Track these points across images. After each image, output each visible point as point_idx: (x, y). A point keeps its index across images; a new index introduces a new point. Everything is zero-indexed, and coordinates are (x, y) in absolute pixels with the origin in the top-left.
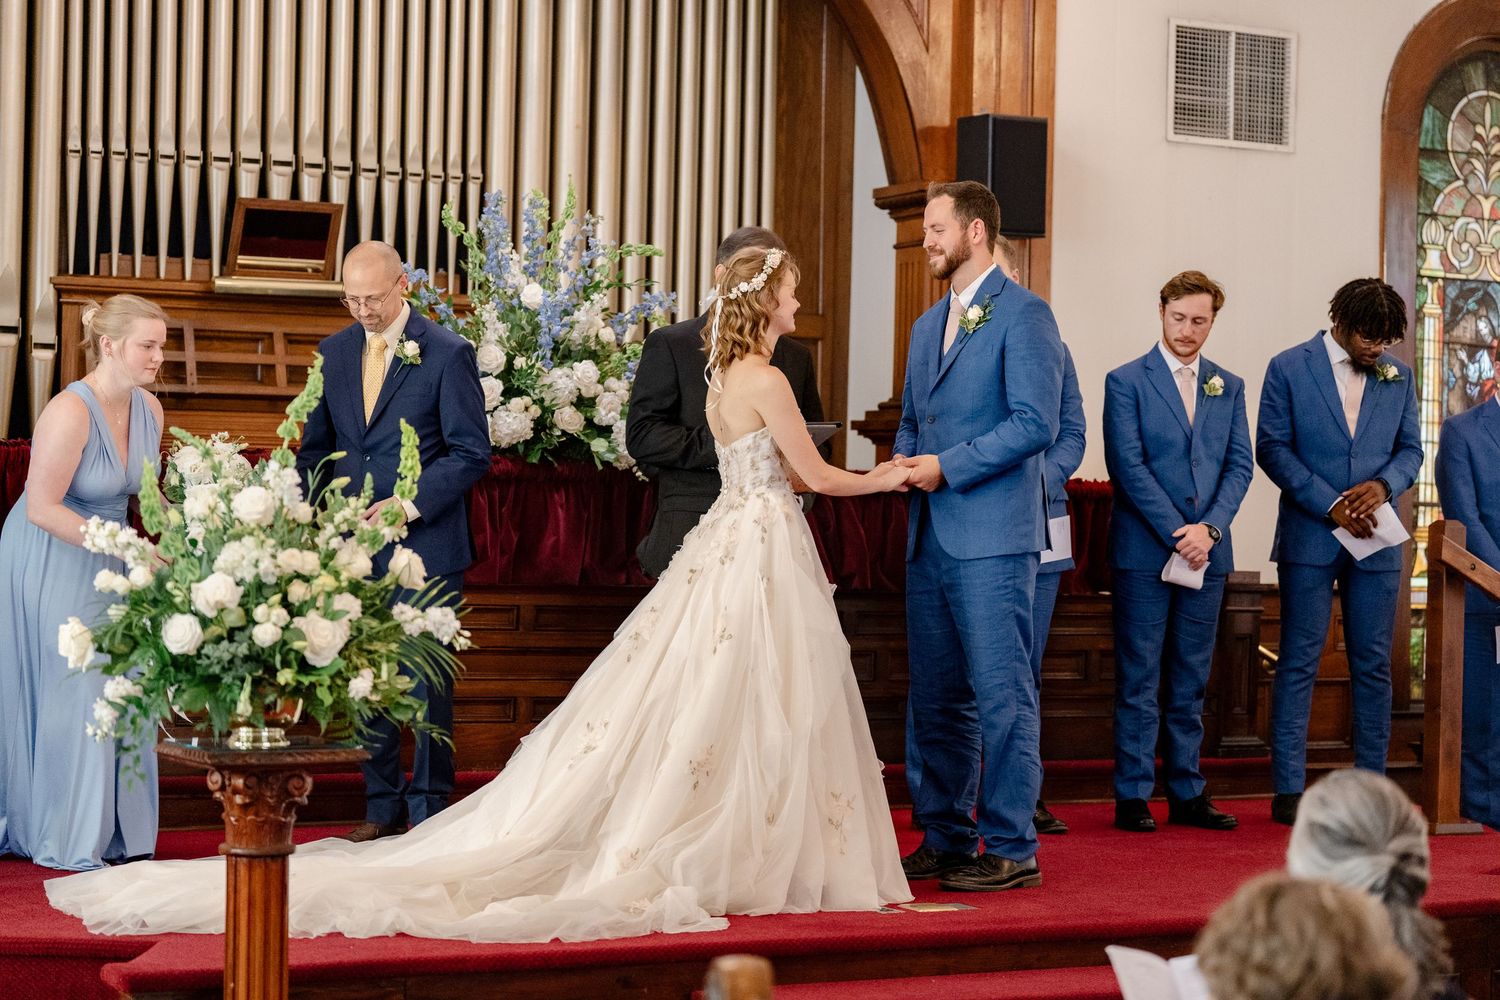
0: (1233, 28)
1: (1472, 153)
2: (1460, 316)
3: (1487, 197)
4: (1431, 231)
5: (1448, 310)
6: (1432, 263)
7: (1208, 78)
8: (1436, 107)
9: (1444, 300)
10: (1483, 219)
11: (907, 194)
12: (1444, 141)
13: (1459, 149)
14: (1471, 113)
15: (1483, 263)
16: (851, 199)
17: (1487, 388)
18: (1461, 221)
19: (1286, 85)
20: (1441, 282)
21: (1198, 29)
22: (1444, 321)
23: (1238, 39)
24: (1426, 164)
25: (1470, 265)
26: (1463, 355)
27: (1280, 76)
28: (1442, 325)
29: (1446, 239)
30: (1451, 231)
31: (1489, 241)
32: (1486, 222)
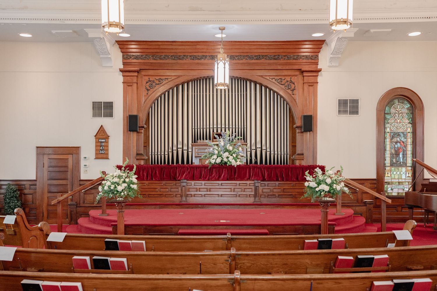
0: (349, 99)
1: (395, 113)
3: (399, 119)
4: (388, 125)
5: (391, 137)
6: (388, 130)
7: (344, 106)
8: (388, 107)
10: (398, 123)
12: (390, 112)
13: (393, 113)
14: (395, 107)
15: (398, 130)
17: (400, 148)
18: (394, 123)
20: (390, 133)
21: (342, 99)
24: (386, 115)
25: (395, 130)
26: (394, 144)
27: (358, 105)
28: (390, 139)
29: (391, 126)
31: (399, 126)
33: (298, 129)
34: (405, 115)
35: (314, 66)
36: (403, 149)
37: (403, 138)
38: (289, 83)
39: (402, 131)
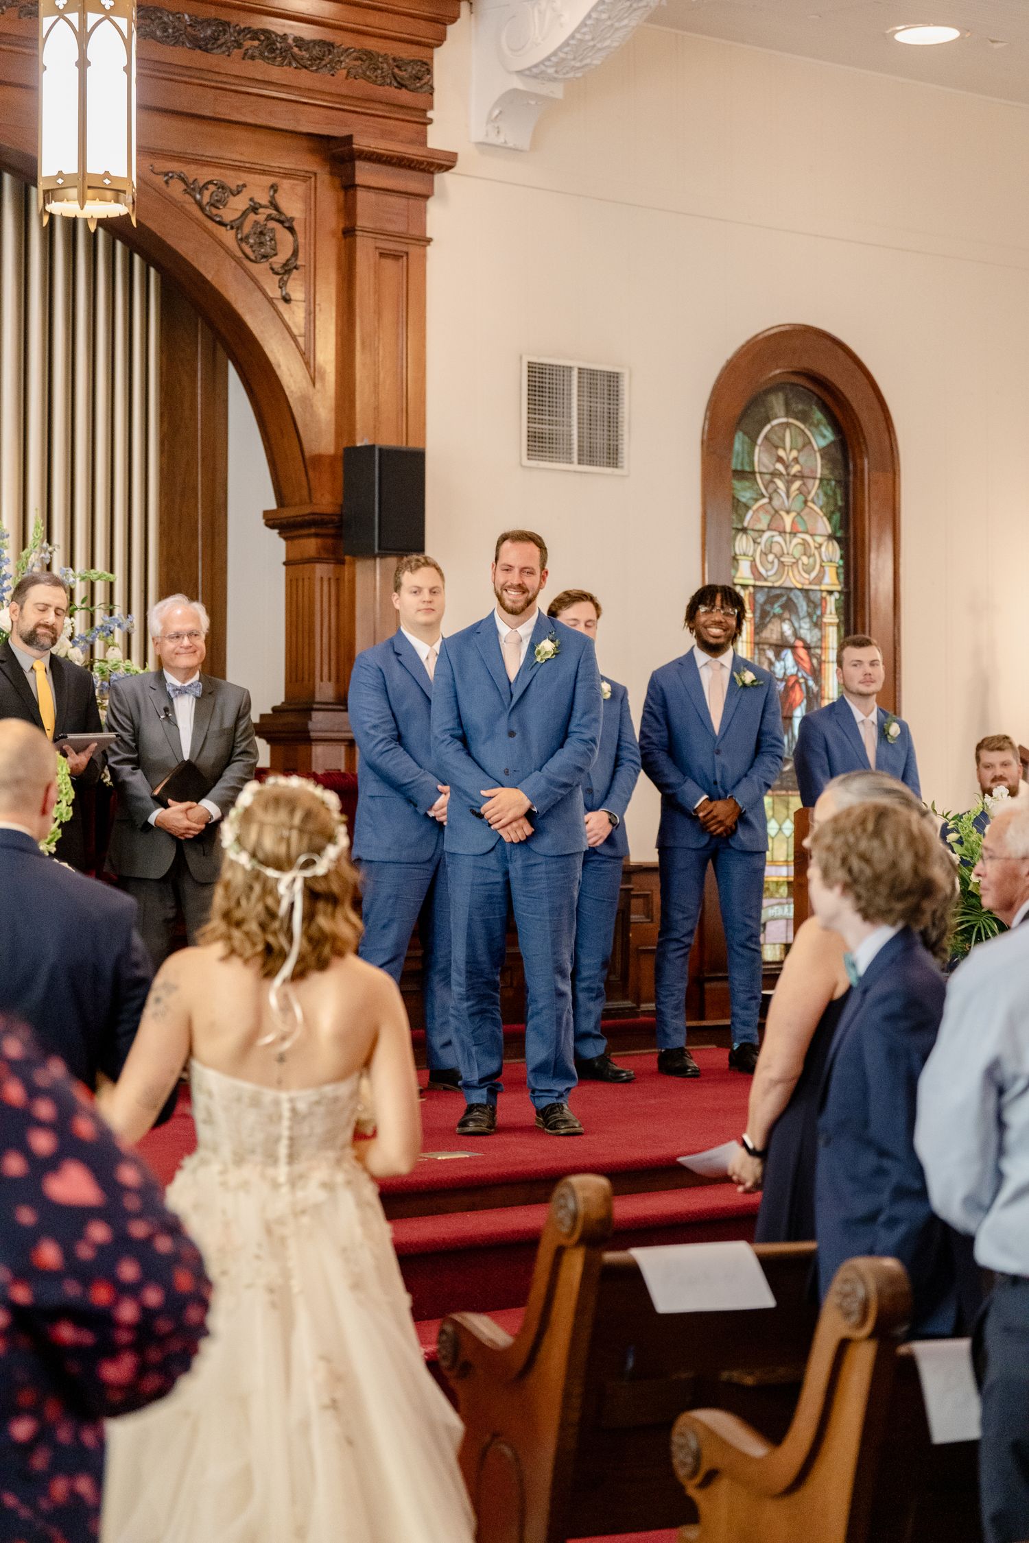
0: (576, 364)
1: (775, 474)
2: (768, 619)
3: (788, 512)
4: (742, 544)
5: (760, 614)
6: (744, 572)
7: (554, 409)
8: (745, 433)
9: (754, 606)
10: (785, 532)
11: (297, 516)
12: (752, 463)
13: (764, 470)
14: (774, 438)
15: (786, 573)
16: (226, 515)
17: (791, 683)
18: (767, 535)
19: (620, 415)
20: (751, 589)
21: (546, 365)
22: (755, 624)
23: (579, 373)
24: (737, 484)
25: (775, 574)
26: (770, 654)
27: (615, 407)
28: (753, 628)
29: (755, 551)
30: (759, 543)
31: (790, 552)
32: (788, 536)
33: (316, 535)
34: (814, 487)
35: (410, 130)
36: (808, 688)
37: (806, 624)
38: (261, 218)
39: (802, 580)
